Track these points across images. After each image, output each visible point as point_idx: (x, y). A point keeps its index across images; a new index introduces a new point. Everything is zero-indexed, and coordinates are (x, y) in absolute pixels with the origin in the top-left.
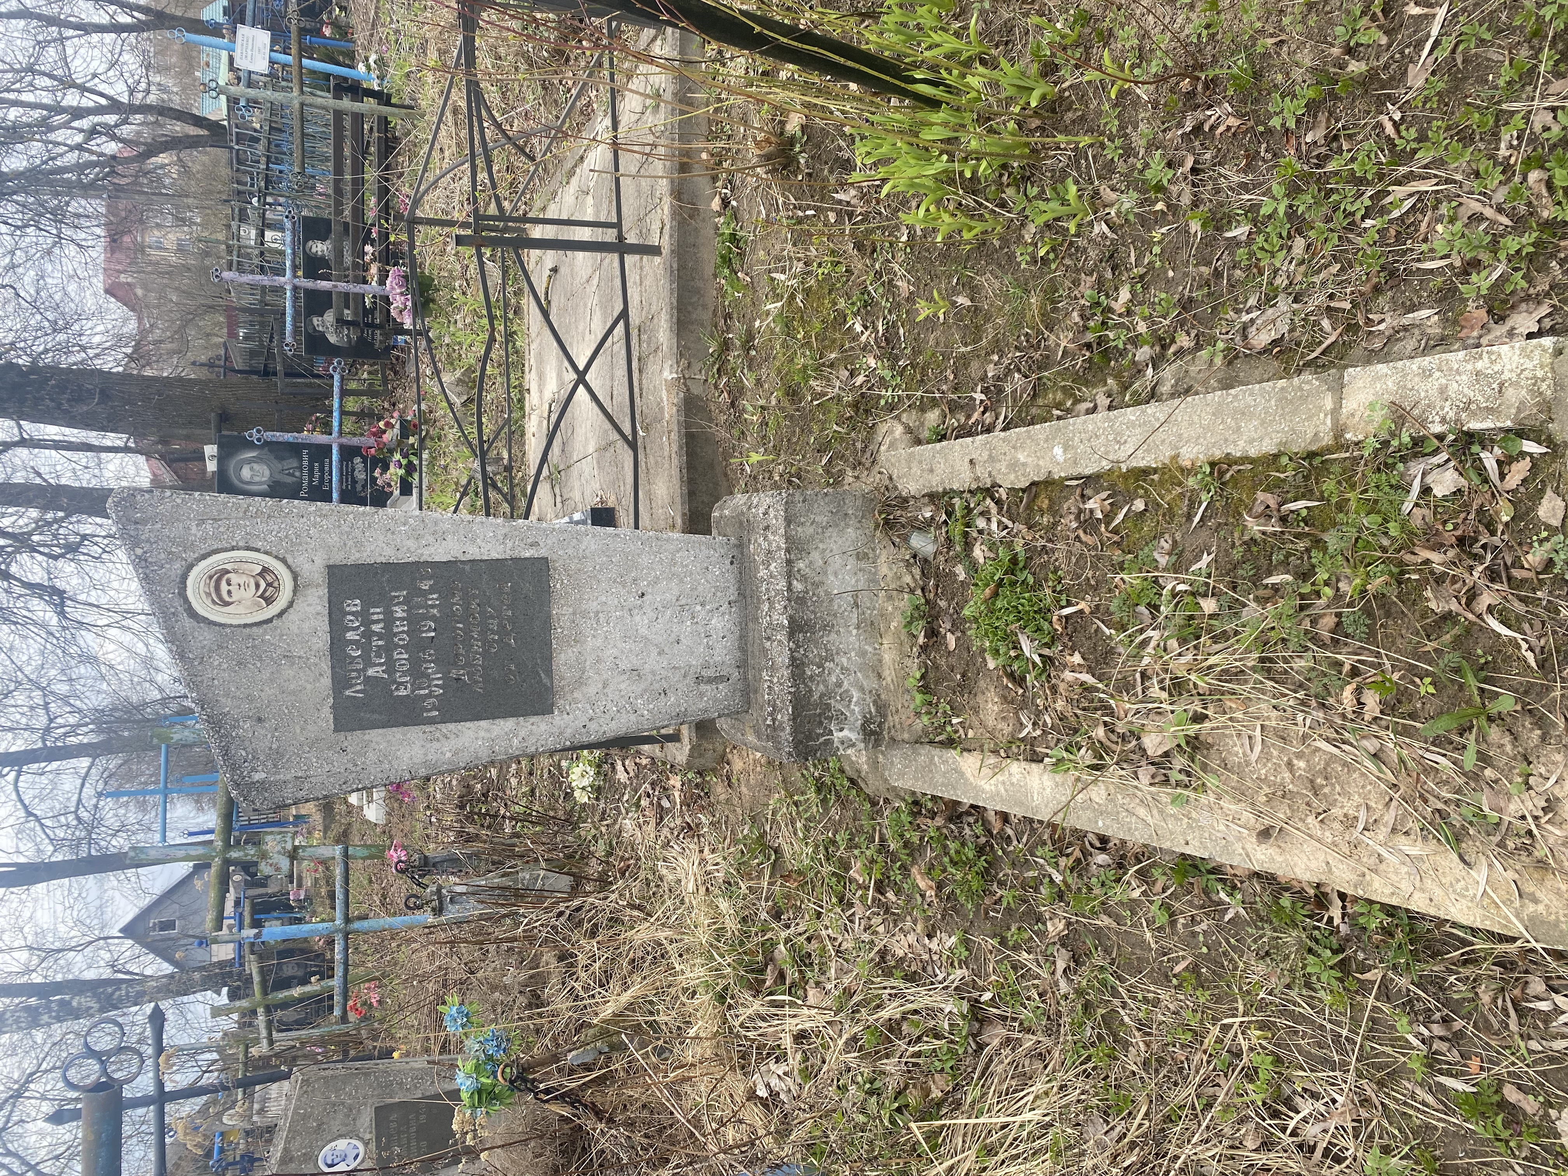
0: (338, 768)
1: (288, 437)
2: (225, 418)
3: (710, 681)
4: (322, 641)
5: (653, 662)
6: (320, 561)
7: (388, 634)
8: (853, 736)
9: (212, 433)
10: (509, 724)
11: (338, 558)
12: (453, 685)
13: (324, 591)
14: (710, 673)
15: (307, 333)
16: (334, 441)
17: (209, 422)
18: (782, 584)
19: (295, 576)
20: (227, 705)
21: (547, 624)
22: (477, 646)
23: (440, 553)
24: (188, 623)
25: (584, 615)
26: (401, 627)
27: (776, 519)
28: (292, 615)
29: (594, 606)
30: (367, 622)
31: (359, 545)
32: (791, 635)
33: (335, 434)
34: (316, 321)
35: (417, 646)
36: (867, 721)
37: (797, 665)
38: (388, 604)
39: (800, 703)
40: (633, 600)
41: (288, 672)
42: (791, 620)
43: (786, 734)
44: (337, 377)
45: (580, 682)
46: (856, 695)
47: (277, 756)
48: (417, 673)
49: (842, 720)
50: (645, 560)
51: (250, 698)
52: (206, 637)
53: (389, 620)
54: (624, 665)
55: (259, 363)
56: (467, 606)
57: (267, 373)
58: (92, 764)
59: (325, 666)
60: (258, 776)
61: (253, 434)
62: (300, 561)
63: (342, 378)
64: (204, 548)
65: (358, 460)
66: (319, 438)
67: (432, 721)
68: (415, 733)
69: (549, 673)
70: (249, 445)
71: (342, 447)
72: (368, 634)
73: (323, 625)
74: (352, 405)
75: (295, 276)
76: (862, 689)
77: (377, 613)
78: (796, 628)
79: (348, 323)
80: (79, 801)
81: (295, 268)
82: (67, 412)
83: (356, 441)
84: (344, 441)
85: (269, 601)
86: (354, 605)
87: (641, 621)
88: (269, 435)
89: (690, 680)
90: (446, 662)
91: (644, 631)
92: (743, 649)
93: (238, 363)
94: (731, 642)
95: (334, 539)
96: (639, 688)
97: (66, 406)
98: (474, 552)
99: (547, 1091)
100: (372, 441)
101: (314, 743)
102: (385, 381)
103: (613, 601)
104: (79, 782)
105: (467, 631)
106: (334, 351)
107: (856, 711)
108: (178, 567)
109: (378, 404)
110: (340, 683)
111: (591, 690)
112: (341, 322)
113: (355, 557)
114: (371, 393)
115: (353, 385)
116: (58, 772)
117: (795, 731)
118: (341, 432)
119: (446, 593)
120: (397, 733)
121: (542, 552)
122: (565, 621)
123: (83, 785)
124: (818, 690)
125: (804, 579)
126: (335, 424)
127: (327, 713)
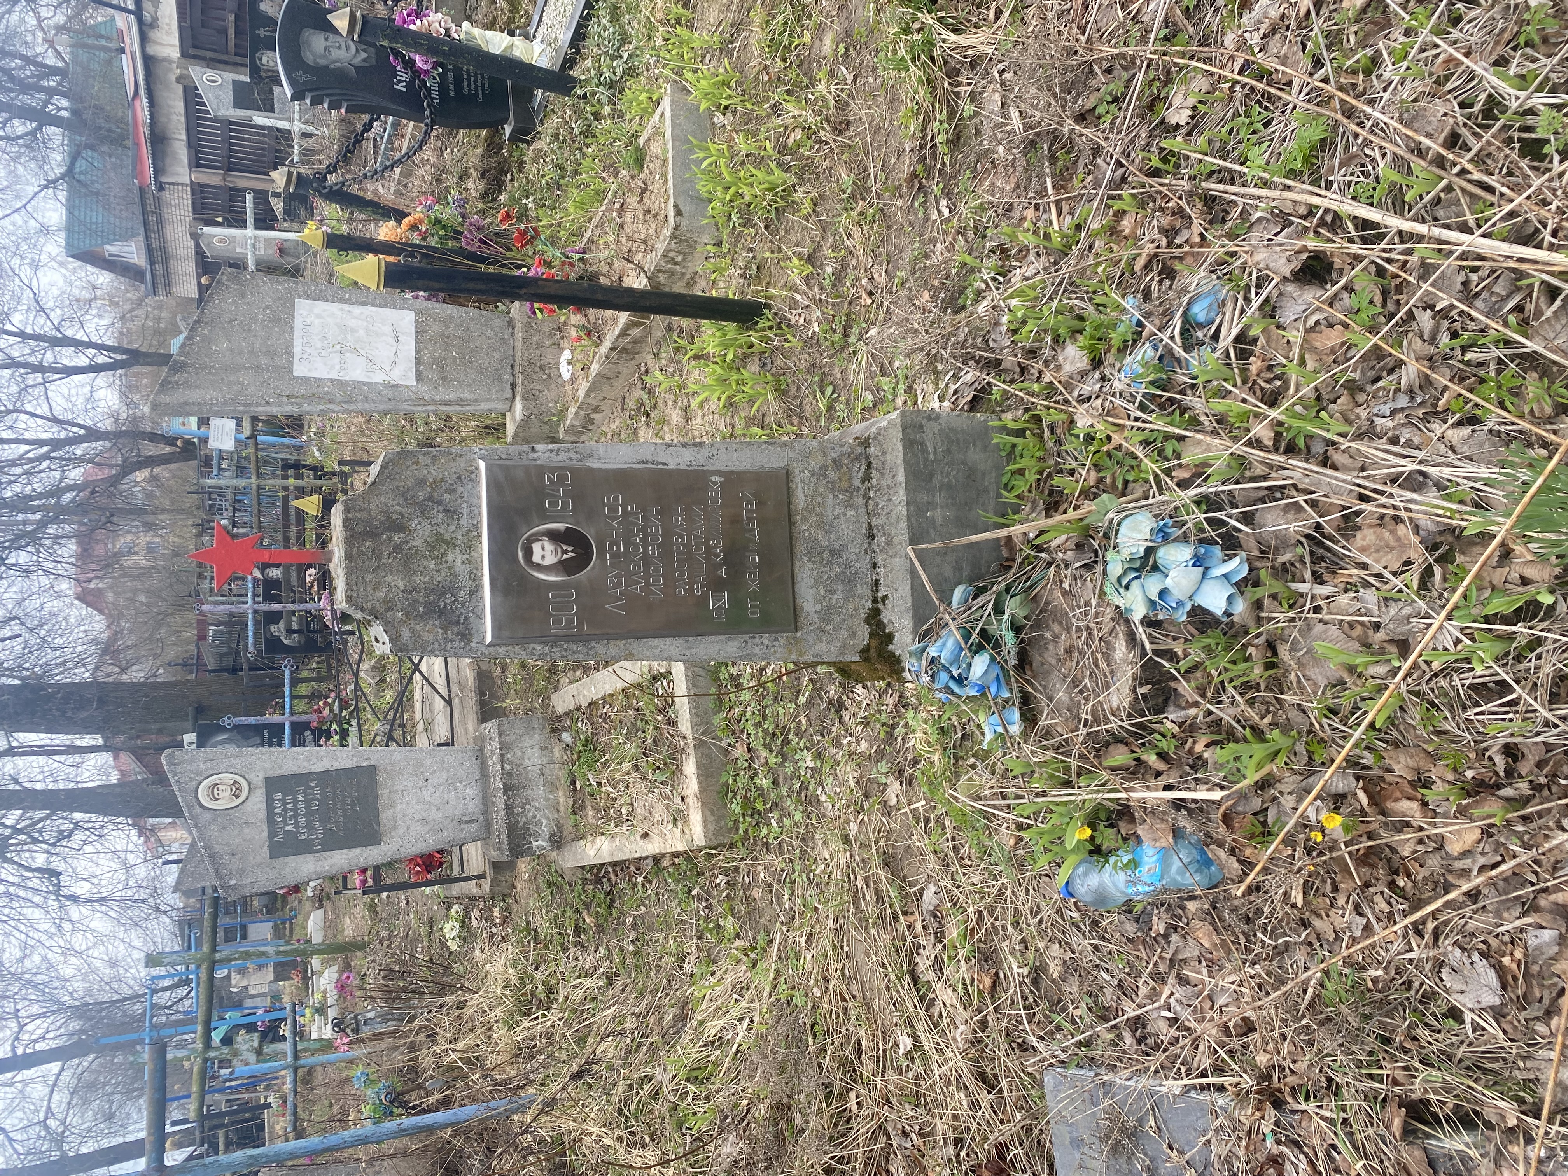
0: (272, 876)
1: (251, 720)
2: (200, 710)
3: (467, 822)
4: (263, 814)
5: (434, 815)
6: (261, 776)
7: (295, 809)
8: (544, 844)
9: (189, 725)
10: (358, 851)
11: (270, 774)
12: (328, 832)
13: (263, 790)
14: (467, 818)
15: (266, 639)
16: (286, 720)
17: (187, 715)
18: (499, 767)
19: (249, 784)
20: (217, 848)
21: (376, 798)
22: (340, 812)
23: (319, 767)
24: (198, 809)
25: (396, 792)
26: (301, 805)
27: (495, 736)
28: (248, 803)
29: (401, 787)
30: (285, 804)
31: (280, 767)
32: (505, 793)
33: (287, 715)
34: (273, 628)
35: (310, 814)
36: (552, 835)
37: (509, 808)
38: (295, 795)
39: (512, 828)
40: (422, 783)
41: (246, 831)
42: (505, 784)
43: (505, 846)
44: (287, 672)
45: (395, 828)
46: (545, 822)
47: (241, 872)
48: (310, 828)
49: (537, 836)
50: (427, 762)
51: (228, 844)
52: (207, 816)
53: (296, 802)
54: (418, 817)
55: (229, 661)
56: (334, 793)
57: (235, 670)
58: (62, 1070)
59: (265, 827)
60: (232, 882)
61: (226, 721)
62: (251, 776)
63: (292, 672)
64: (206, 774)
65: (308, 733)
66: (277, 718)
67: (318, 851)
68: (310, 857)
69: (378, 824)
70: (222, 729)
71: (293, 725)
72: (285, 810)
73: (264, 806)
74: (304, 689)
75: (255, 603)
76: (548, 819)
77: (289, 799)
78: (507, 789)
79: (295, 632)
80: (49, 1108)
81: (255, 595)
82: (70, 718)
83: (303, 718)
84: (294, 719)
85: (237, 797)
86: (279, 796)
87: (427, 794)
88: (237, 720)
89: (455, 823)
90: (324, 821)
91: (428, 799)
92: (485, 805)
93: (211, 663)
94: (478, 801)
95: (267, 765)
96: (427, 829)
97: (70, 714)
98: (337, 765)
99: (414, 1108)
100: (314, 716)
101: (259, 865)
102: (330, 668)
103: (410, 784)
104: (48, 1090)
105: (335, 805)
106: (288, 650)
107: (545, 831)
108: (194, 783)
109: (324, 686)
110: (272, 834)
111: (401, 831)
112: (290, 631)
113: (278, 773)
114: (319, 679)
115: (305, 674)
116: (26, 1082)
117: (509, 844)
118: (292, 713)
119: (323, 787)
120: (300, 858)
121: (372, 763)
122: (385, 797)
123: (52, 1091)
124: (522, 821)
125: (511, 763)
126: (287, 706)
127: (266, 850)
